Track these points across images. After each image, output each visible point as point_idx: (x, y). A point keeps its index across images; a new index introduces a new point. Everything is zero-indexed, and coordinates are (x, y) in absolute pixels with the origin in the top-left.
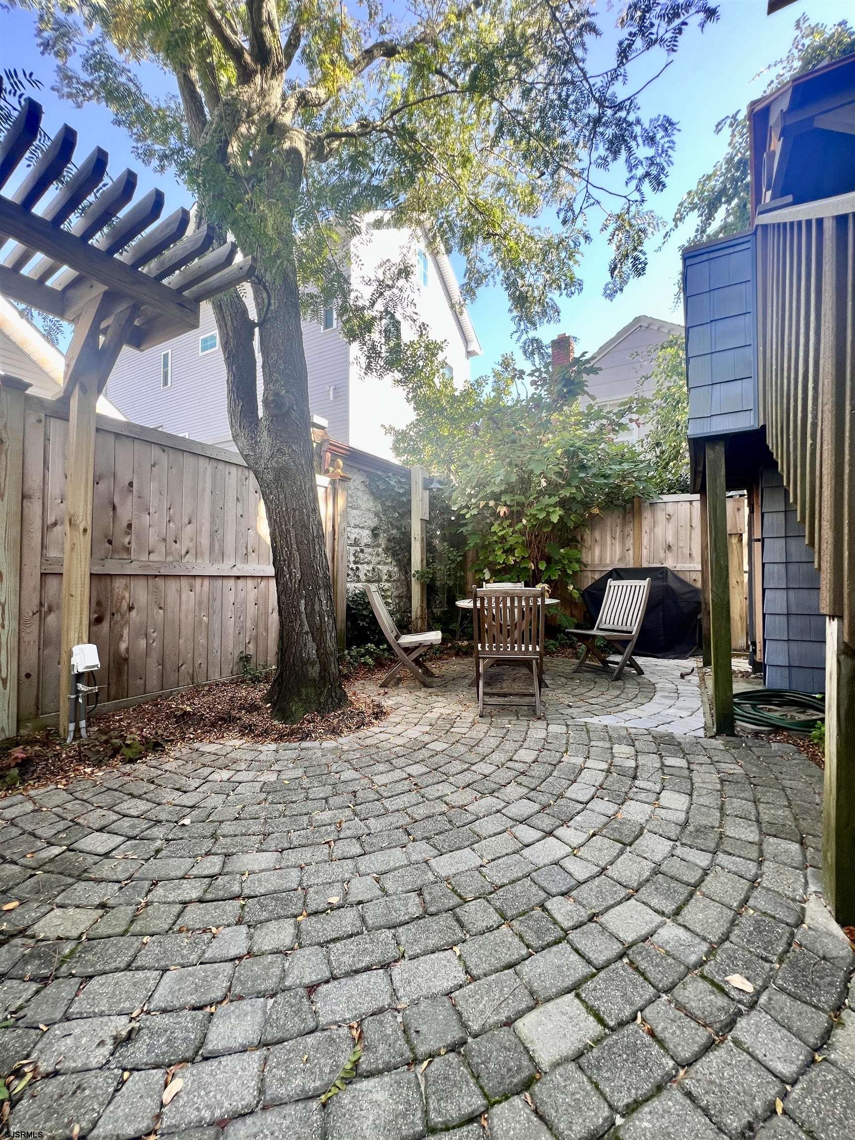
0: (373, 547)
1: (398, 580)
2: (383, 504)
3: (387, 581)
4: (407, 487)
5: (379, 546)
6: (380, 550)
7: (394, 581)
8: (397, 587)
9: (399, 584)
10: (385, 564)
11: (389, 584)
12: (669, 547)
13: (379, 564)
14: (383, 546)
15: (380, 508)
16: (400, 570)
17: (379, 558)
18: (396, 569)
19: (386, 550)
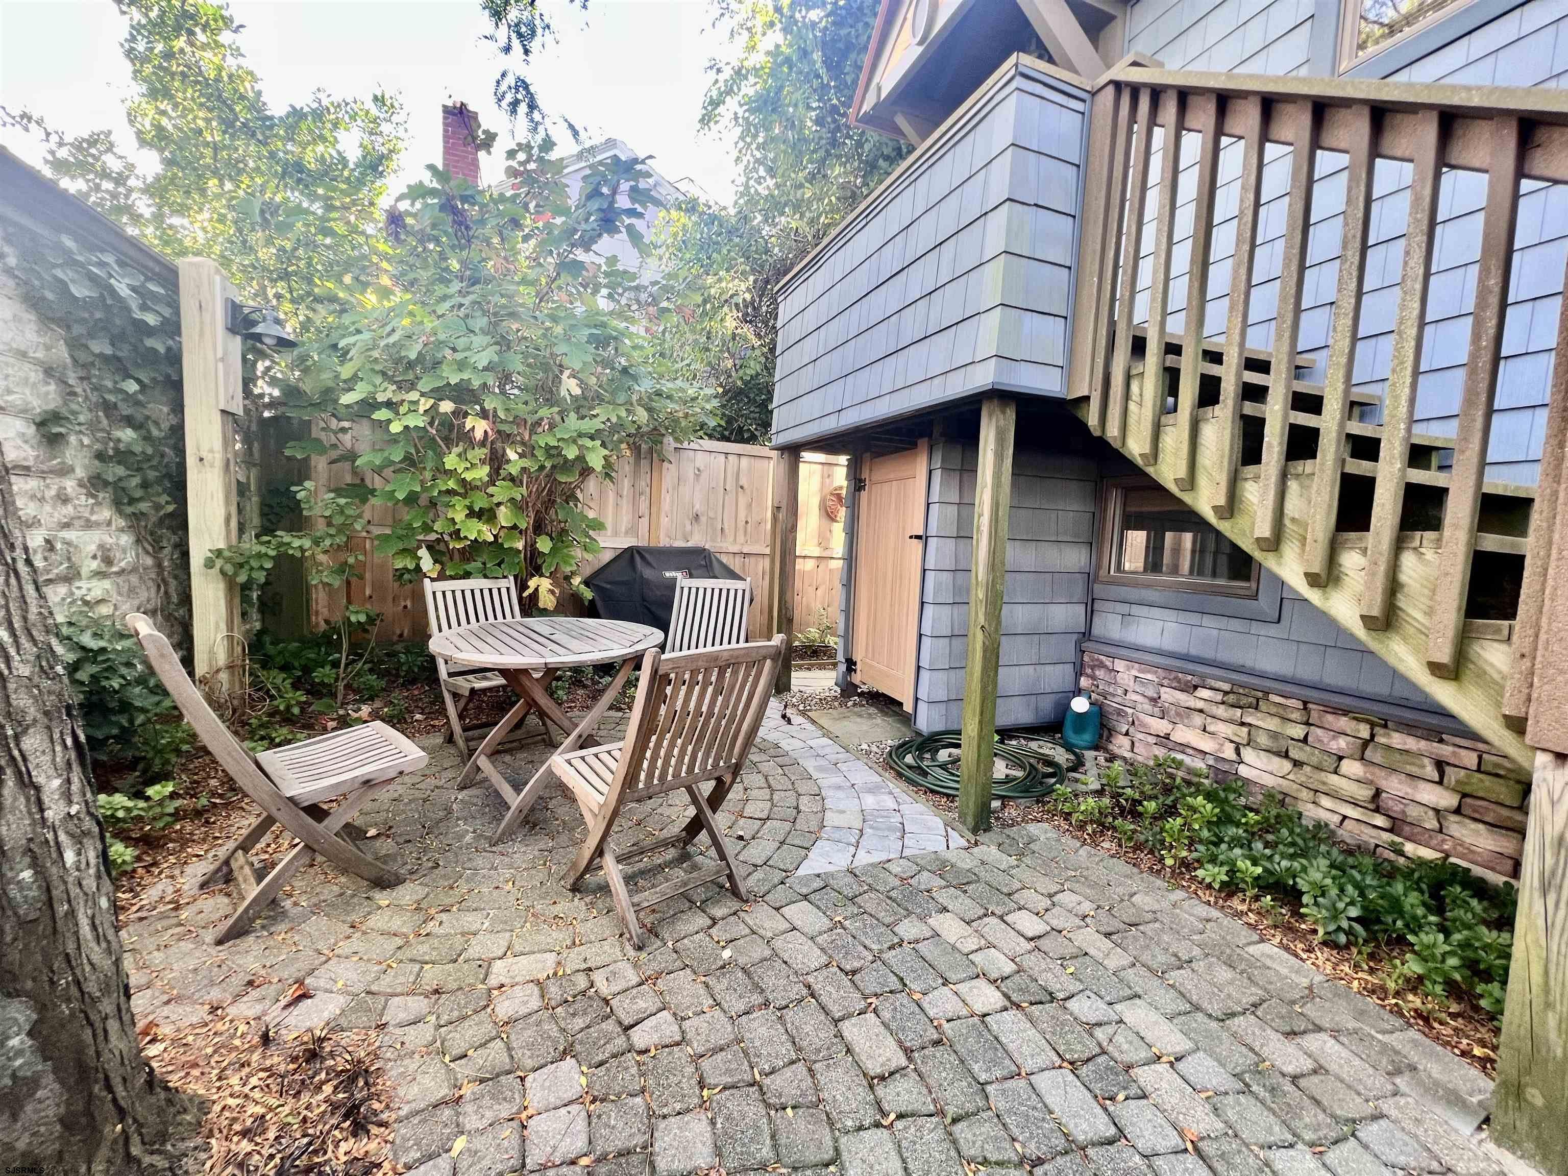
0: (43, 475)
1: (134, 570)
2: (74, 344)
3: (99, 574)
4: (167, 312)
5: (65, 471)
6: (70, 485)
7: (122, 572)
8: (132, 591)
9: (134, 579)
10: (89, 525)
11: (107, 584)
12: (697, 517)
13: (67, 526)
14: (80, 473)
15: (62, 352)
16: (138, 541)
17: (69, 510)
18: (126, 539)
19: (95, 483)
